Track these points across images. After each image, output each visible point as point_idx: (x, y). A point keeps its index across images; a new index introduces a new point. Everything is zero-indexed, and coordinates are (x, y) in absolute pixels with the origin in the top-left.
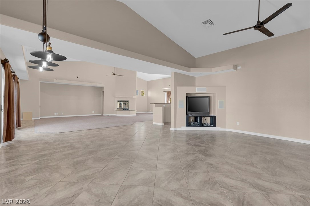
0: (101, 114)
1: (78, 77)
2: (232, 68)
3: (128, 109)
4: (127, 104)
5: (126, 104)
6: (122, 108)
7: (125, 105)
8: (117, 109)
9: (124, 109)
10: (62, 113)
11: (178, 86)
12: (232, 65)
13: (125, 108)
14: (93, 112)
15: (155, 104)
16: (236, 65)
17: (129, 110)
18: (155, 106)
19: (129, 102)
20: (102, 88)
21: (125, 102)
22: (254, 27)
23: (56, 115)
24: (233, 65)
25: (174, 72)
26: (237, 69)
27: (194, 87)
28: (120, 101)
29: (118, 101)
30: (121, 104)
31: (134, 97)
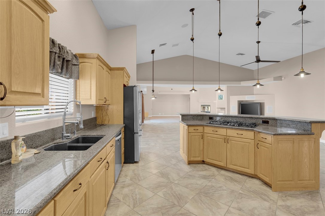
1: (172, 89)
3: (210, 112)
5: (208, 108)
8: (200, 112)
9: (206, 112)
10: (163, 114)
11: (233, 95)
16: (280, 76)
18: (221, 110)
21: (208, 106)
24: (274, 77)
25: (227, 86)
26: (281, 80)
27: (245, 96)
28: (203, 106)
29: (202, 106)
30: (205, 107)
31: (214, 102)
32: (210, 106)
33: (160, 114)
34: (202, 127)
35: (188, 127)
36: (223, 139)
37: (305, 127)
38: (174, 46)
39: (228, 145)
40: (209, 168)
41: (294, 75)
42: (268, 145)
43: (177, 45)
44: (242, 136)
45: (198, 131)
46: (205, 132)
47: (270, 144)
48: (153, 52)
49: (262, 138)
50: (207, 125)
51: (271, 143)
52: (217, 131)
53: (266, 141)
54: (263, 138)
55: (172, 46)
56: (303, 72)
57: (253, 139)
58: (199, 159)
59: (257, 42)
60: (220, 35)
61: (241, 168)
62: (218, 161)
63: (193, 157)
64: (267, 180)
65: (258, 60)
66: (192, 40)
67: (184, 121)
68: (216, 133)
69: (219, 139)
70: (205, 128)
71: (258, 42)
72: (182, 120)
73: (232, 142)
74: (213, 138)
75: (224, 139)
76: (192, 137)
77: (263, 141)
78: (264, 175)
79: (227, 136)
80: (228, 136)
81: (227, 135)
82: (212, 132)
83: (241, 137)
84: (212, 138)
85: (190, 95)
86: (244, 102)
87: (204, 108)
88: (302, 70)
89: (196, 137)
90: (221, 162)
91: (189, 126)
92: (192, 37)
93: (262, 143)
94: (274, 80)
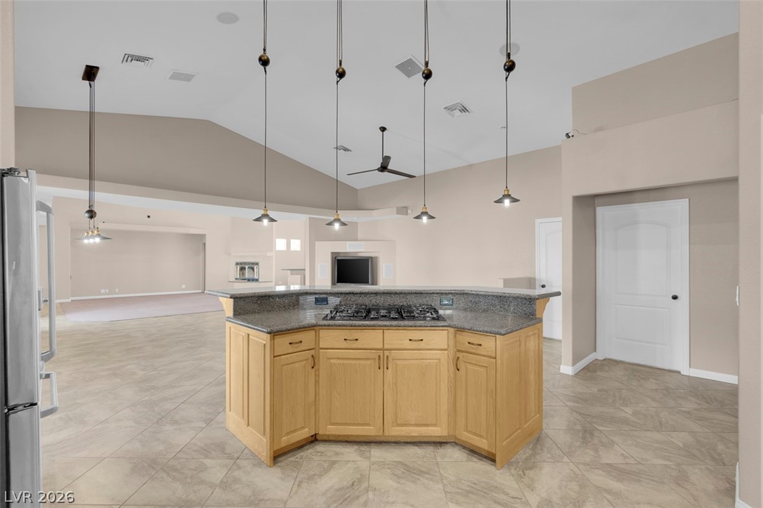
0: (200, 291)
1: (149, 217)
2: (395, 212)
3: (257, 280)
4: (255, 269)
5: (253, 269)
6: (247, 276)
7: (251, 270)
8: (234, 280)
9: (249, 280)
10: (117, 290)
11: (318, 241)
12: (395, 209)
13: (251, 277)
14: (184, 286)
15: (289, 271)
16: (406, 207)
17: (260, 280)
18: (291, 274)
19: (260, 264)
20: (202, 237)
21: (252, 266)
22: (378, 169)
23: (104, 294)
24: (397, 208)
25: (310, 218)
26: (407, 214)
27: (345, 242)
28: (241, 264)
29: (237, 264)
30: (245, 269)
31: (269, 254)
32: (257, 264)
33: (103, 291)
34: (314, 331)
35: (273, 339)
36: (375, 359)
37: (525, 309)
38: (176, 76)
39: (389, 373)
40: (337, 454)
41: (496, 202)
42: (486, 358)
43: (188, 78)
44: (422, 345)
45: (303, 347)
46: (321, 346)
47: (491, 357)
48: (90, 73)
49: (469, 343)
50: (329, 326)
51: (494, 355)
52: (357, 340)
53: (481, 350)
54: (473, 344)
55: (171, 78)
56: (508, 196)
57: (446, 347)
58: (305, 433)
59: (380, 128)
60: (341, 74)
61: (419, 428)
62: (361, 425)
63: (287, 434)
64: (482, 444)
65: (384, 168)
66: (264, 62)
67: (245, 317)
68: (355, 345)
69: (361, 362)
70: (323, 333)
71: (383, 129)
72: (235, 315)
73: (397, 364)
74: (345, 362)
75: (377, 359)
76: (284, 367)
77: (474, 351)
78: (475, 434)
79: (383, 349)
80: (386, 350)
81: (386, 347)
82: (344, 344)
83: (420, 347)
84: (341, 362)
85: (205, 235)
86: (341, 255)
87: (242, 269)
88: (506, 193)
89: (297, 364)
90: (368, 425)
91: (274, 334)
92: (262, 53)
93: (469, 355)
94: (397, 214)
